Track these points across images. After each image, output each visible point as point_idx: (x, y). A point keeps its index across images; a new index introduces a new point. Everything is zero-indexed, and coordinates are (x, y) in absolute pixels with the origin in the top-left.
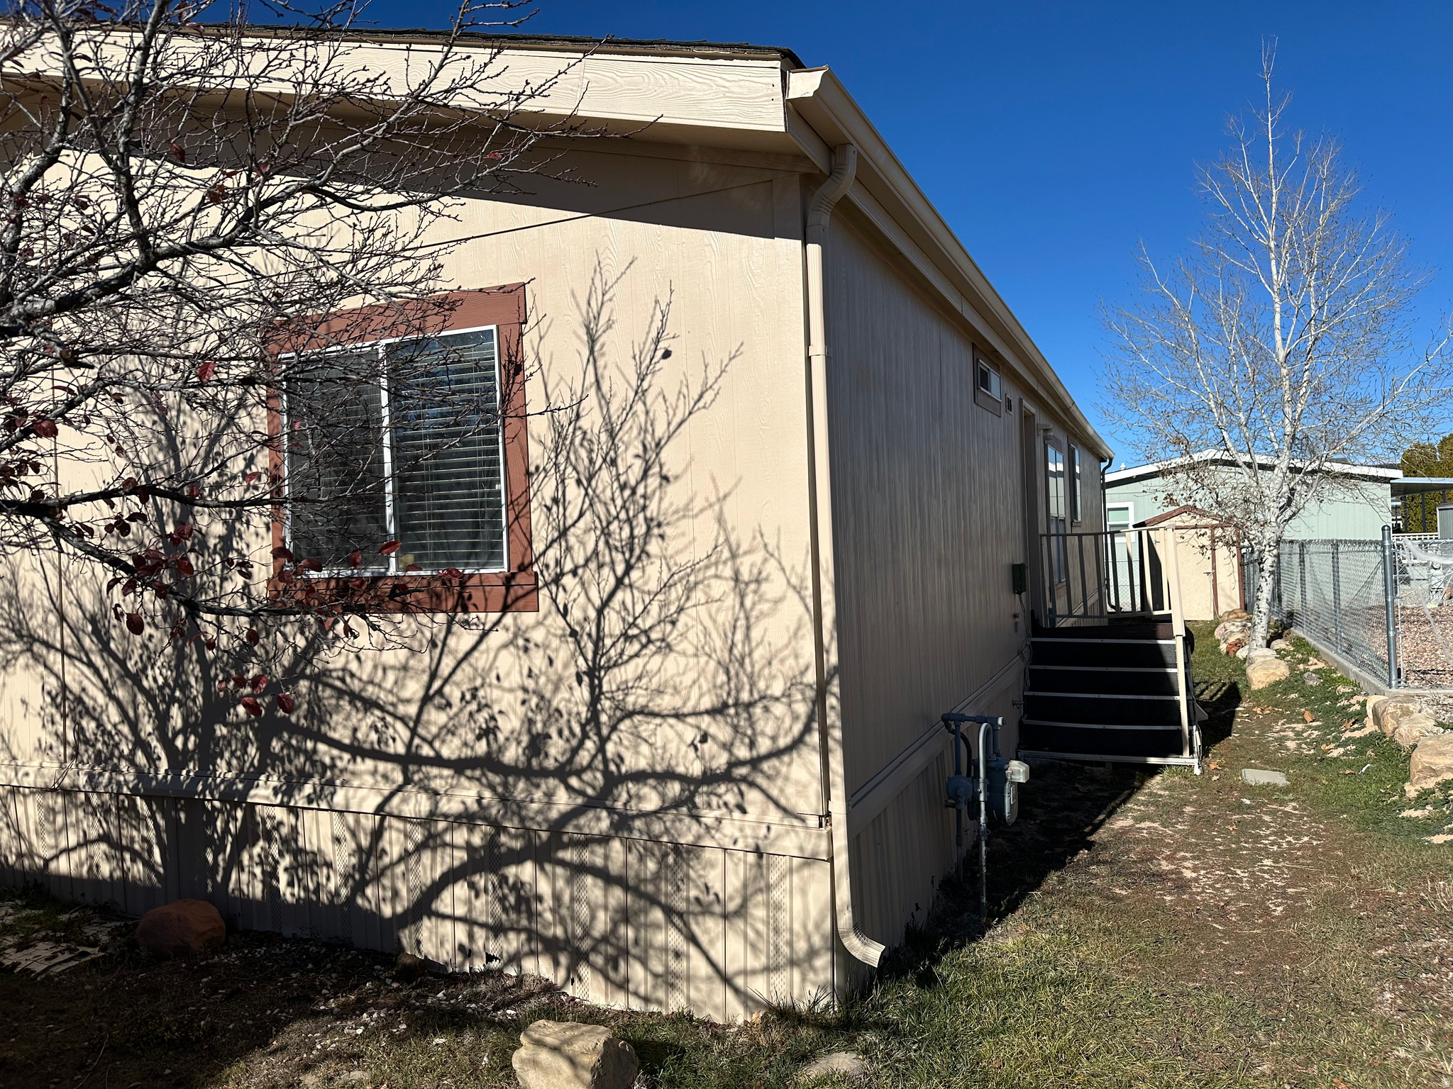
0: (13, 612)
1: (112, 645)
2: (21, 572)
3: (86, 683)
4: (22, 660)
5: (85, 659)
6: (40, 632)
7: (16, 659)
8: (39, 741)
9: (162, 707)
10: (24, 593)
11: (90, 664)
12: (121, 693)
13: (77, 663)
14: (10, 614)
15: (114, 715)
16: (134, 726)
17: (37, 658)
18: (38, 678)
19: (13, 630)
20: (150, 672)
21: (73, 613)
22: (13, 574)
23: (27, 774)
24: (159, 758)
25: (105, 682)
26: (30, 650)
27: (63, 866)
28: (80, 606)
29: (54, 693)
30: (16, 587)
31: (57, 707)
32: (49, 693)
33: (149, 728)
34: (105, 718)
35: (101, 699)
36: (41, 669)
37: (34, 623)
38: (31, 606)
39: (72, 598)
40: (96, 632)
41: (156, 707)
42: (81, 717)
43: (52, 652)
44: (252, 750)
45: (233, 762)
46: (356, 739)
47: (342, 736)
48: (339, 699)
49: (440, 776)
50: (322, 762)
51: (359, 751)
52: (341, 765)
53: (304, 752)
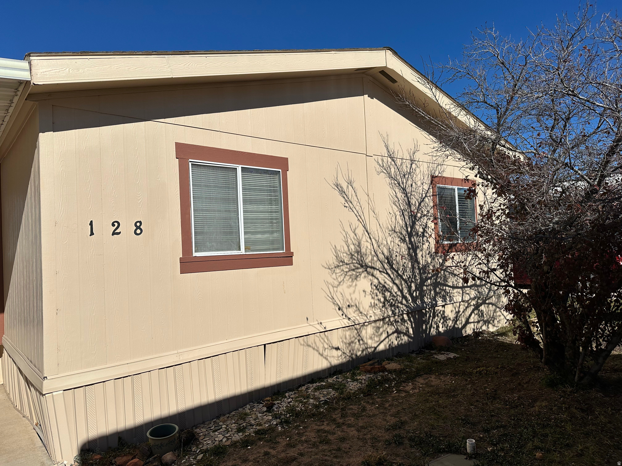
0: (359, 257)
1: (394, 266)
2: (362, 242)
3: (386, 280)
4: (363, 275)
5: (385, 272)
6: (370, 264)
7: (360, 275)
8: (371, 303)
9: (409, 284)
10: (363, 250)
11: (387, 273)
12: (397, 282)
13: (383, 273)
14: (358, 258)
15: (395, 289)
16: (402, 292)
17: (368, 273)
18: (369, 280)
19: (359, 264)
20: (405, 274)
21: (381, 256)
22: (359, 243)
23: (371, 316)
24: (409, 300)
25: (392, 279)
26: (366, 270)
27: (382, 347)
28: (383, 254)
29: (376, 285)
30: (360, 248)
31: (378, 290)
32: (375, 285)
33: (406, 291)
34: (392, 291)
35: (391, 284)
36: (370, 277)
37: (367, 261)
38: (366, 255)
39: (380, 251)
40: (388, 262)
41: (407, 284)
42: (385, 292)
43: (376, 270)
44: (432, 292)
45: (428, 297)
46: (453, 284)
47: (450, 284)
48: (449, 274)
49: (468, 290)
50: (447, 292)
51: (454, 287)
52: (451, 291)
53: (444, 290)
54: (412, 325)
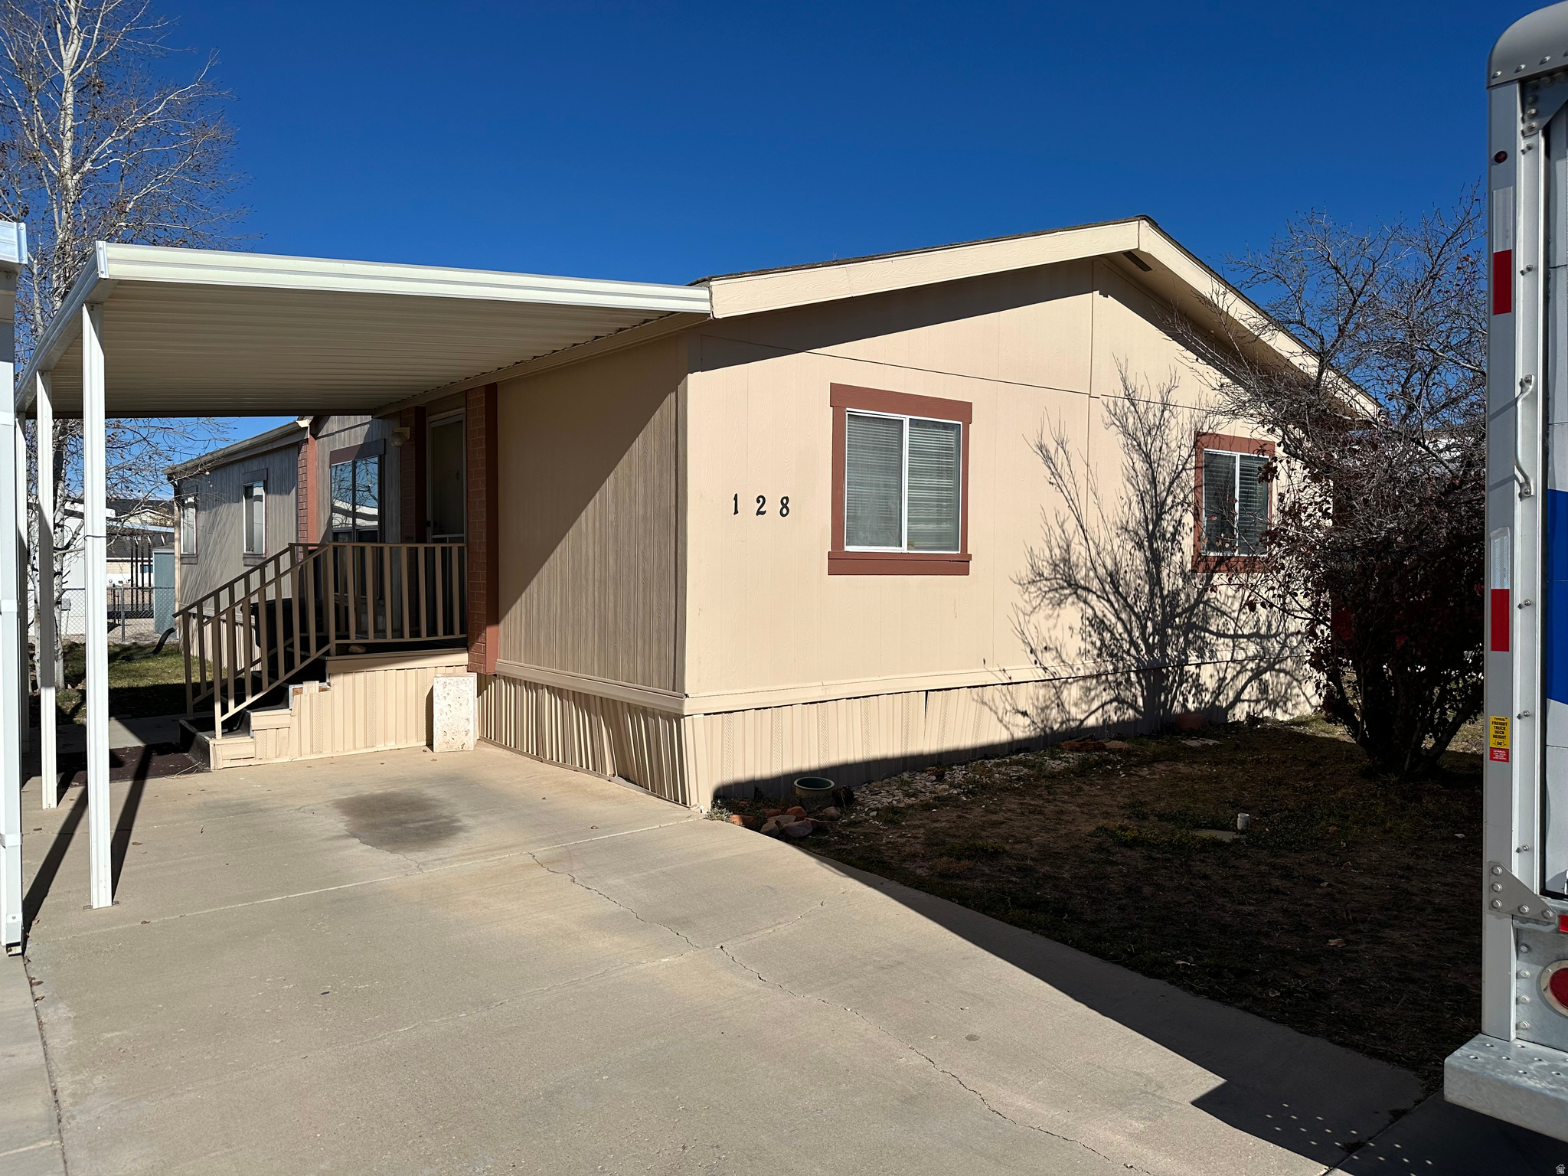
0: (1066, 570)
1: (1120, 589)
3: (1106, 612)
4: (1070, 600)
5: (1106, 598)
6: (1082, 582)
7: (1067, 599)
8: (1080, 649)
9: (1143, 622)
10: (1074, 559)
11: (1109, 601)
12: (1124, 616)
13: (1102, 600)
14: (1064, 571)
15: (1120, 628)
16: (1130, 633)
17: (1079, 597)
18: (1080, 610)
19: (1065, 581)
20: (1138, 603)
21: (1101, 571)
23: (1079, 669)
24: (1142, 650)
25: (1116, 610)
26: (1076, 593)
27: (1091, 722)
28: (1105, 567)
29: (1090, 618)
31: (1093, 626)
32: (1088, 619)
33: (1137, 634)
34: (1115, 631)
35: (1114, 620)
36: (1082, 604)
37: (1078, 577)
38: (1077, 566)
39: (1100, 562)
40: (1112, 582)
41: (1141, 622)
42: (1103, 631)
43: (1091, 594)
44: (1181, 640)
45: (1174, 647)
46: (1218, 629)
47: (1213, 628)
48: (1213, 612)
49: (1243, 642)
50: (1207, 642)
51: (1219, 635)
52: (1212, 642)
53: (1201, 638)
54: (1142, 692)
